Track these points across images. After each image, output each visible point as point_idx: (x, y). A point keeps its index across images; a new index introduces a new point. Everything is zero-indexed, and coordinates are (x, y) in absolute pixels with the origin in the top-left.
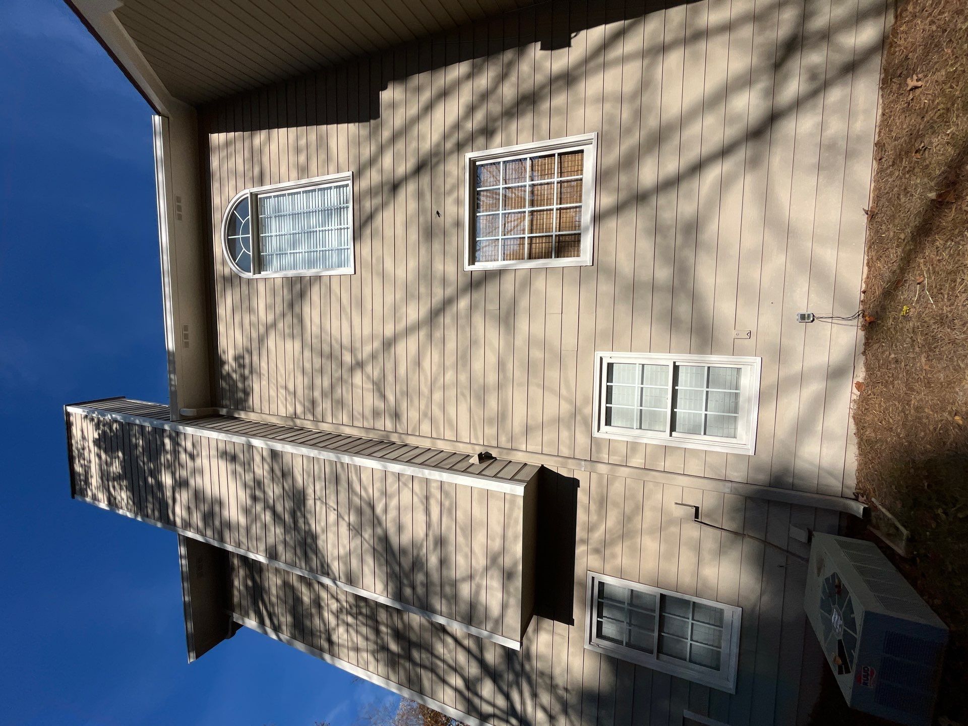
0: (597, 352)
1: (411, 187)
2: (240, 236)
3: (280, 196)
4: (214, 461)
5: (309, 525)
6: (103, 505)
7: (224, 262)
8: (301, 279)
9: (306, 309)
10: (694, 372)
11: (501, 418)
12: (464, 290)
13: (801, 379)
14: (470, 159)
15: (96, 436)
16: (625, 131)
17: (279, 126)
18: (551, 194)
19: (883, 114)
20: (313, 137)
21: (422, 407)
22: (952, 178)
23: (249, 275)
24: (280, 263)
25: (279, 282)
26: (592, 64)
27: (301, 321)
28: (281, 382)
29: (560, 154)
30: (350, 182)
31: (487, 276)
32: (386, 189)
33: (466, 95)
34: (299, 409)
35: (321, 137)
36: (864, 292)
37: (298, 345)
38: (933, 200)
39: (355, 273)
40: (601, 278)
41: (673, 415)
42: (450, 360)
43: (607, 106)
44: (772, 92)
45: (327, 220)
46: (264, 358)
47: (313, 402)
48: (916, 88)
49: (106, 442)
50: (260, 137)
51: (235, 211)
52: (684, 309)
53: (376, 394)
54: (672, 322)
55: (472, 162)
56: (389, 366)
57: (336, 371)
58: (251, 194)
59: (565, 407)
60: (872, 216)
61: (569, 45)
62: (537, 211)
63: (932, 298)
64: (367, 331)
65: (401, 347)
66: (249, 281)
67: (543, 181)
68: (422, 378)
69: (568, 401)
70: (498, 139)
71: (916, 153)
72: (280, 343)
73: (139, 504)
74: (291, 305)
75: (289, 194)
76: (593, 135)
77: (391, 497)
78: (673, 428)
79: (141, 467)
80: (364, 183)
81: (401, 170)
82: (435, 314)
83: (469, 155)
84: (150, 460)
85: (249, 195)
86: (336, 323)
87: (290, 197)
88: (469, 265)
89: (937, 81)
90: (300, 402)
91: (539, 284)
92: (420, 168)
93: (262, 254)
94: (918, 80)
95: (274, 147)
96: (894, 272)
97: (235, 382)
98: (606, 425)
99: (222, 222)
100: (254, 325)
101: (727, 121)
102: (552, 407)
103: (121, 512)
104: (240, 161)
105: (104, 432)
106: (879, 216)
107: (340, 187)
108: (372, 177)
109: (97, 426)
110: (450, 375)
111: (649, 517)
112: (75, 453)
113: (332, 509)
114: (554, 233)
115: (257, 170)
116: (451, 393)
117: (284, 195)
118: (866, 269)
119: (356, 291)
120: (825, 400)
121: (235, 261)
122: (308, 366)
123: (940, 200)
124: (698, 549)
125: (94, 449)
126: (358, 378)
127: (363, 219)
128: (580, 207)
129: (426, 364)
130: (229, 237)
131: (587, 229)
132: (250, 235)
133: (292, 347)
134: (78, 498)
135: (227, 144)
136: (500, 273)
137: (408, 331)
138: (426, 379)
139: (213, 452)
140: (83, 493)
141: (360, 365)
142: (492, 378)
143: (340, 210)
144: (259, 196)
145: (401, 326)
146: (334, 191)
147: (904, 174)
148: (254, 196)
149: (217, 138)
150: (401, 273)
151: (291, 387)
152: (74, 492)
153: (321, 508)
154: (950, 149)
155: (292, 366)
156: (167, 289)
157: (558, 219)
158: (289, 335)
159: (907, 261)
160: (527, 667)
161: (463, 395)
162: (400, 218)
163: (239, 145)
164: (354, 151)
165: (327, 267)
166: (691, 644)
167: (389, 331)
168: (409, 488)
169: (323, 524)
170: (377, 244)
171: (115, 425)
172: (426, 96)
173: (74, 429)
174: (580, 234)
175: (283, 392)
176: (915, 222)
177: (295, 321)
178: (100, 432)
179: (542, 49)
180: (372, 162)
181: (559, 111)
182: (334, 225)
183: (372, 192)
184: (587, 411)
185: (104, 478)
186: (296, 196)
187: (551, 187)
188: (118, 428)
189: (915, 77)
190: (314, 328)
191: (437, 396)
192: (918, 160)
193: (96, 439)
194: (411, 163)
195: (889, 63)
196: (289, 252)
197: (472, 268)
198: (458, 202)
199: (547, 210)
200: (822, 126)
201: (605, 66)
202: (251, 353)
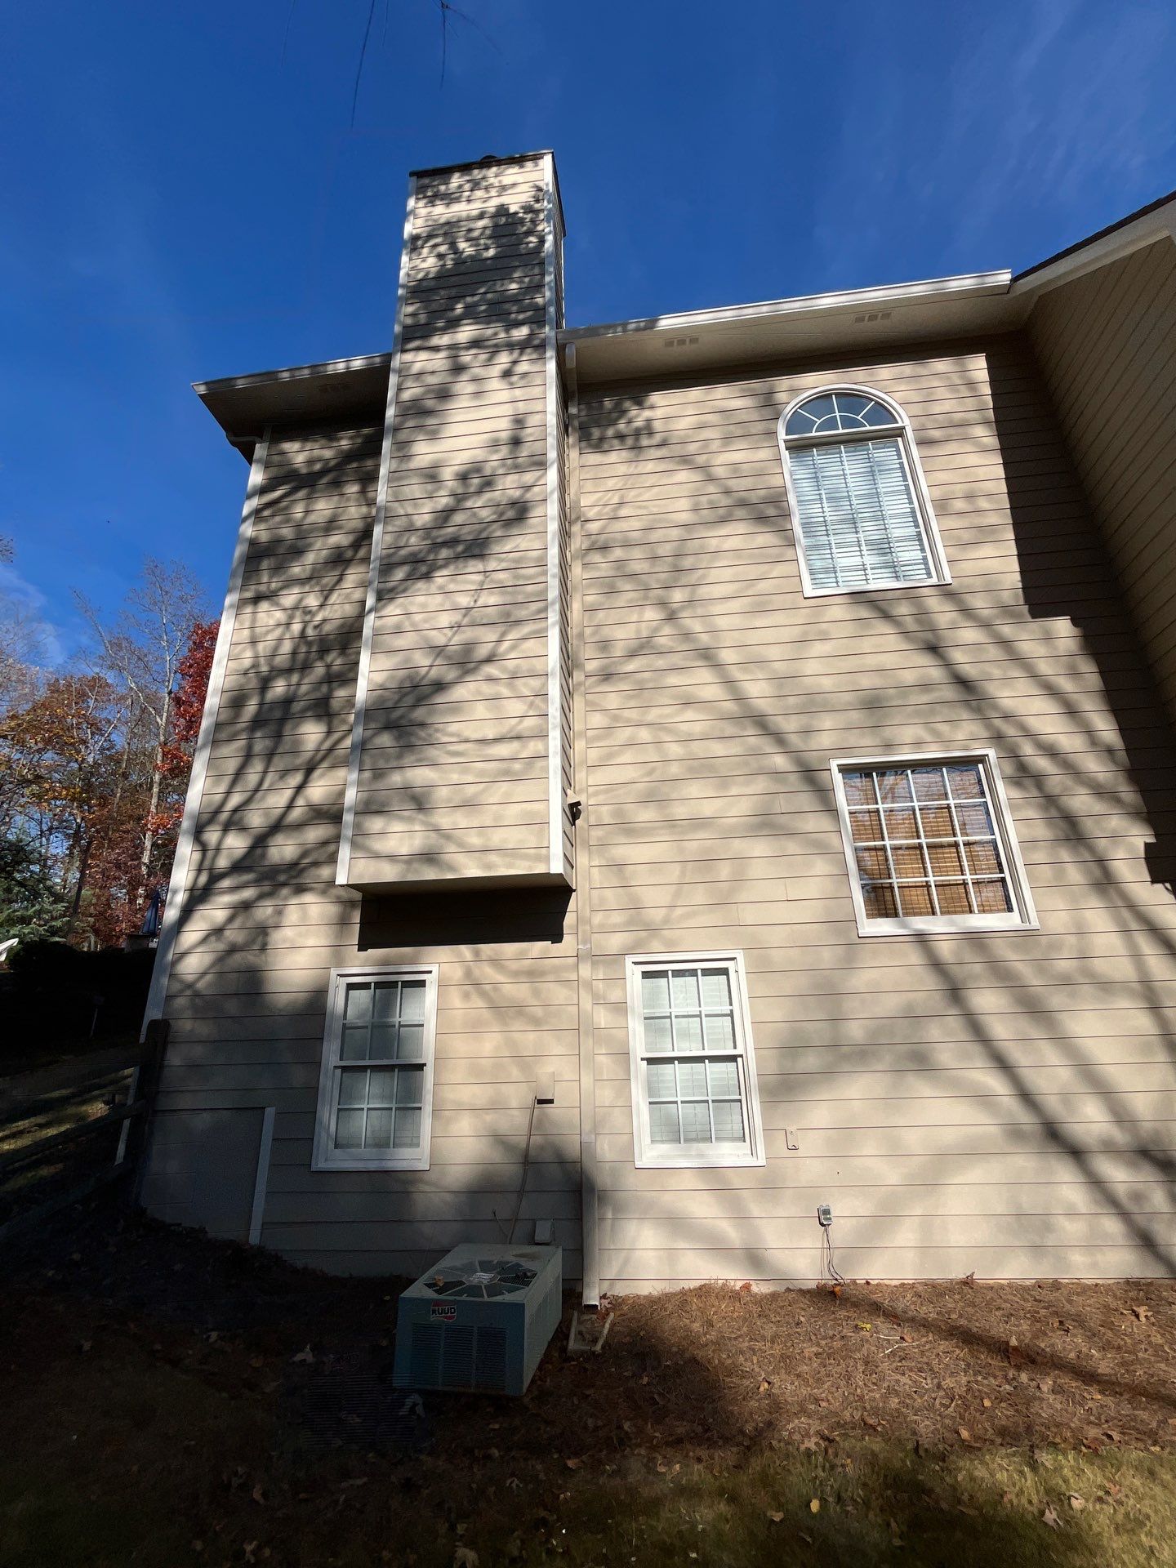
0: (742, 953)
1: (936, 673)
2: (837, 414)
3: (903, 472)
4: (508, 410)
5: (444, 566)
6: (409, 229)
7: (794, 391)
8: (786, 515)
9: (741, 528)
10: (730, 1082)
11: (628, 829)
12: (799, 762)
13: (741, 1218)
14: (987, 755)
15: (513, 209)
16: (1041, 964)
17: (1006, 465)
18: (947, 871)
19: (1097, 1285)
20: (993, 519)
21: (627, 714)
22: (1039, 1359)
23: (782, 435)
24: (804, 479)
25: (776, 481)
26: (1126, 914)
27: (723, 521)
28: (631, 495)
29: (1003, 880)
30: (934, 581)
31: (823, 794)
32: (929, 635)
33: (1070, 742)
34: (594, 527)
35: (993, 532)
36: (868, 1283)
37: (686, 517)
38: (1007, 1343)
39: (805, 598)
40: (840, 950)
41: (669, 1060)
42: (698, 748)
43: (1072, 939)
44: (1110, 1149)
45: (876, 547)
46: (662, 466)
47: (604, 548)
48: (1137, 1316)
49: (506, 226)
50: (986, 436)
51: (873, 402)
52: (810, 1061)
53: (634, 643)
54: (791, 1048)
55: (982, 759)
56: (676, 660)
57: (658, 581)
58: (904, 428)
59: (657, 916)
60: (968, 1282)
61: (1153, 882)
62: (922, 854)
63: (891, 1352)
64: (722, 623)
65: (705, 675)
66: (772, 434)
67: (964, 858)
68: (667, 710)
69: (666, 920)
70: (1016, 793)
71: (1060, 1321)
72: (685, 490)
73: (421, 290)
74: (743, 504)
75: (907, 486)
76: (1035, 923)
77: (511, 687)
78: (651, 1061)
79: (478, 289)
80: (934, 603)
81: (958, 656)
82: (761, 723)
83: (992, 753)
84: (491, 303)
85: (900, 424)
86: (727, 574)
87: (903, 488)
88: (838, 765)
89: (1149, 1336)
90: (604, 527)
91: (821, 866)
92: (963, 683)
93: (815, 450)
94: (1146, 1316)
95: (974, 459)
96: (906, 1312)
97: (614, 423)
98: (643, 972)
99: (855, 384)
100: (706, 446)
101: (1066, 1097)
102: (655, 898)
103: (405, 259)
104: (947, 406)
105: (522, 221)
106: (970, 1291)
107: (926, 563)
108: (943, 614)
109: (528, 209)
110: (675, 750)
111: (528, 1040)
112: (477, 174)
113: (476, 597)
114: (895, 881)
115: (936, 434)
116: (652, 755)
117: (905, 479)
118: (897, 1283)
119: (778, 601)
120: (718, 1248)
121: (799, 408)
122: (656, 536)
123: (1010, 1350)
124: (495, 1106)
125: (492, 205)
126: (652, 614)
127: (883, 605)
128: (934, 913)
129: (690, 714)
130: (834, 396)
131: (904, 926)
132: (841, 431)
133: (681, 510)
134: (413, 183)
135: (971, 384)
136: (832, 811)
137: (729, 683)
138: (667, 716)
139: (522, 407)
140: (420, 191)
141: (671, 617)
142: (680, 811)
143: (894, 569)
144: (899, 439)
145: (736, 674)
146: (919, 555)
147: (1029, 1312)
148: (900, 433)
149: (978, 366)
150: (811, 667)
151: (623, 512)
152: (420, 175)
153: (472, 582)
154: (1072, 1355)
155: (655, 510)
156: (750, 311)
157: (914, 884)
158: (697, 504)
159: (924, 1325)
160: (285, 891)
161: (651, 772)
162: (888, 660)
163: (971, 403)
164: (978, 583)
165: (809, 553)
166: (363, 1109)
167: (727, 656)
168: (527, 712)
169: (452, 587)
170: (849, 629)
171: (535, 241)
172: (1066, 685)
173: (515, 170)
174: (896, 915)
175: (616, 500)
176: (975, 1327)
177: (721, 511)
178: (521, 215)
179: (1146, 844)
180: (966, 612)
181: (1060, 875)
182: (870, 560)
183: (922, 615)
184: (656, 945)
185: (446, 228)
186: (906, 496)
187: (958, 871)
188: (531, 245)
189: (1149, 1314)
190: (714, 542)
191: (644, 734)
192: (1050, 1325)
193: (507, 209)
194: (970, 671)
195: (1160, 1286)
196: (822, 492)
197: (835, 770)
198: (918, 744)
199: (925, 868)
200: (1072, 1214)
201: (1126, 932)
202: (663, 444)
